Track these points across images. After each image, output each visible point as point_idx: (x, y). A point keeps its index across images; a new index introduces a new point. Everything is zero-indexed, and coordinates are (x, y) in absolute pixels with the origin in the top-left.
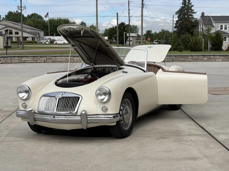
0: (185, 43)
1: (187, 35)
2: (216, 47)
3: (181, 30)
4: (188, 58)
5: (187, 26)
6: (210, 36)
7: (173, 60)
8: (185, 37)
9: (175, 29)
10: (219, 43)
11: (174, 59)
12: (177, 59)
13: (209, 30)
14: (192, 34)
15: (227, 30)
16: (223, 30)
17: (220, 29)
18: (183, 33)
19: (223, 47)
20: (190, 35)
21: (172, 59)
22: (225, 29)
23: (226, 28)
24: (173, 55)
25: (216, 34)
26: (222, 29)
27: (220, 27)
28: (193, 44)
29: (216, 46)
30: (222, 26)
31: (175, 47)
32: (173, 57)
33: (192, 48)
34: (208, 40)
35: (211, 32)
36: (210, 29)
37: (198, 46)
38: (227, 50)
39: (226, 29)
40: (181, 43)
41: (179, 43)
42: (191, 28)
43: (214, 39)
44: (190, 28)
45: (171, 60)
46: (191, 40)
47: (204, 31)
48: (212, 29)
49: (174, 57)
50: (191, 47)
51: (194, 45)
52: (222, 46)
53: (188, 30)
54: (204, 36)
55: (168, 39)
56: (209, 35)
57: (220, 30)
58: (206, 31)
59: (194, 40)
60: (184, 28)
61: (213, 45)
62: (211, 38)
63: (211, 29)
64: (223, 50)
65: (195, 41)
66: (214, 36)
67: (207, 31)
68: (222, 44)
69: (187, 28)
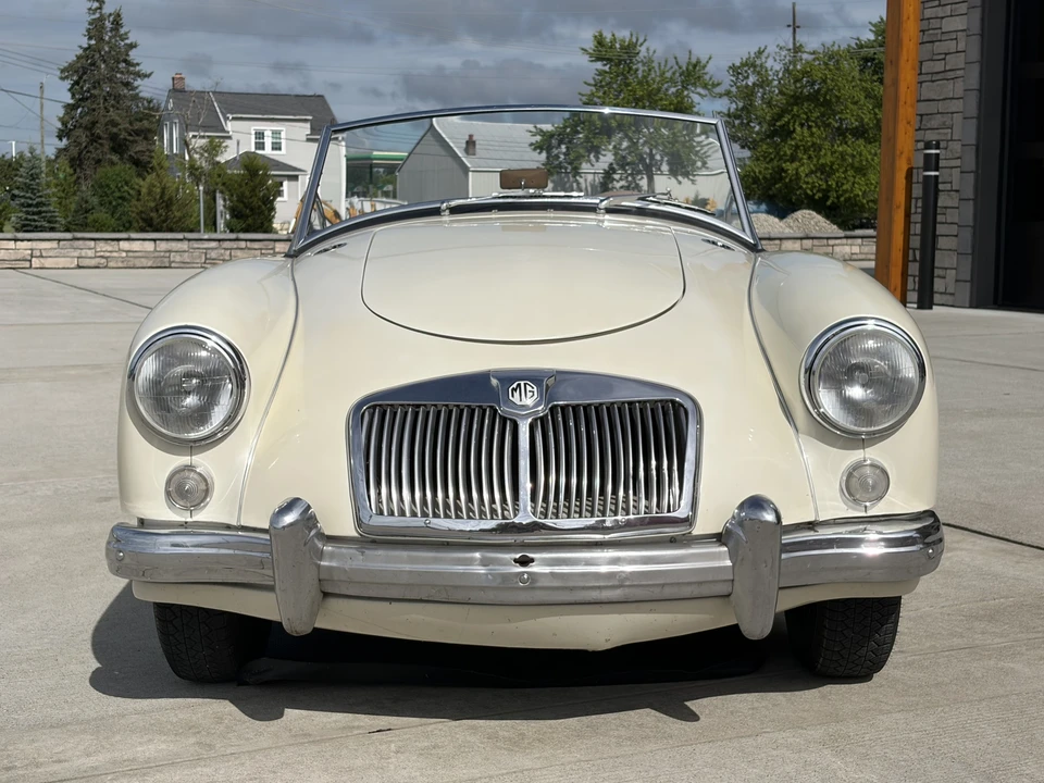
0: (110, 203)
1: (117, 169)
2: (250, 221)
3: (90, 143)
5: (115, 130)
6: (219, 176)
8: (109, 175)
9: (61, 139)
10: (260, 203)
13: (213, 148)
14: (142, 166)
15: (283, 151)
16: (268, 151)
17: (256, 148)
18: (98, 161)
19: (275, 221)
20: (132, 171)
22: (273, 149)
23: (277, 147)
25: (246, 167)
26: (260, 146)
27: (253, 137)
28: (153, 204)
29: (247, 217)
30: (260, 135)
31: (69, 219)
32: (206, 245)
34: (215, 192)
35: (222, 159)
36: (220, 146)
37: (178, 214)
39: (280, 149)
40: (95, 200)
41: (87, 202)
42: (128, 138)
43: (241, 186)
44: (125, 139)
46: (144, 191)
47: (197, 153)
48: (227, 146)
50: (144, 220)
51: (157, 211)
52: (273, 217)
53: (119, 147)
54: (194, 170)
55: (38, 184)
56: (218, 171)
57: (253, 150)
58: (202, 155)
59: (158, 190)
60: (100, 138)
61: (236, 213)
62: (224, 184)
63: (224, 144)
64: (277, 235)
65: (163, 193)
66: (238, 175)
67: (206, 155)
68: (273, 209)
69: (113, 137)
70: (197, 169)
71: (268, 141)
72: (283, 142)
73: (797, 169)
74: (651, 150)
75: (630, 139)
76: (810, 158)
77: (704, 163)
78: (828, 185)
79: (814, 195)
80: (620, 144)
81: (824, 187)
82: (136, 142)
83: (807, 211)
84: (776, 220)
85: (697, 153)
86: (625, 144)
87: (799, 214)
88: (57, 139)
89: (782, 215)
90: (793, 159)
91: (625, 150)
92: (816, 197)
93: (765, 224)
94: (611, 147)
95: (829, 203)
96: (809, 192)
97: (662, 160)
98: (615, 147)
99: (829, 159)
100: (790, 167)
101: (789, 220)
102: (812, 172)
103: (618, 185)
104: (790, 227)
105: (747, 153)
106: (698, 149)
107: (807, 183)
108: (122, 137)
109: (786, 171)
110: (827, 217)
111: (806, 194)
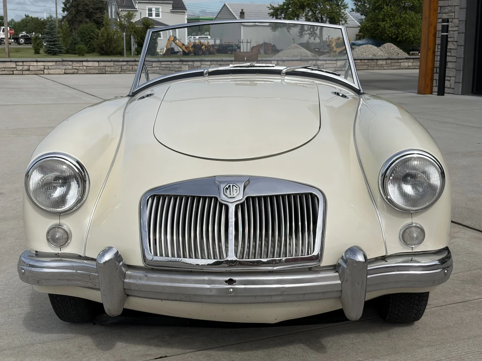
0: (85, 40)
1: (88, 25)
3: (77, 14)
4: (153, 66)
5: (87, 8)
6: (132, 28)
7: (121, 70)
8: (85, 28)
9: (64, 12)
11: (124, 68)
12: (131, 67)
13: (130, 16)
14: (99, 24)
15: (160, 17)
16: (154, 17)
17: (149, 16)
18: (81, 22)
19: (158, 48)
20: (95, 26)
21: (121, 67)
22: (156, 16)
23: (157, 15)
24: (121, 60)
25: (144, 24)
26: (150, 15)
27: (147, 11)
28: (104, 41)
30: (150, 10)
31: (68, 47)
32: (121, 63)
33: (102, 49)
34: (131, 35)
35: (133, 21)
36: (132, 15)
37: (114, 45)
38: (164, 55)
39: (159, 16)
40: (79, 39)
41: (75, 40)
42: (94, 11)
43: (141, 32)
44: (92, 12)
45: (119, 69)
46: (100, 35)
47: (122, 18)
48: (135, 15)
49: (125, 63)
50: (100, 48)
51: (106, 44)
52: (157, 46)
53: (89, 15)
54: (122, 27)
55: (54, 32)
56: (132, 26)
57: (147, 16)
58: (125, 19)
59: (106, 35)
60: (81, 11)
61: (140, 45)
62: (135, 32)
64: (159, 55)
65: (108, 36)
66: (140, 28)
67: (127, 19)
68: (156, 43)
69: (87, 11)
70: (123, 25)
71: (154, 13)
72: (160, 13)
73: (385, 25)
74: (321, 16)
75: (312, 11)
76: (391, 20)
77: (346, 21)
78: (398, 32)
79: (392, 36)
80: (308, 13)
81: (397, 33)
82: (96, 13)
83: (390, 44)
84: (376, 47)
85: (342, 17)
86: (310, 13)
87: (386, 45)
88: (62, 12)
89: (378, 45)
90: (383, 20)
91: (310, 16)
92: (393, 37)
93: (371, 49)
94: (304, 15)
95: (398, 40)
96: (390, 35)
97: (326, 20)
98: (306, 15)
99: (399, 20)
100: (382, 24)
101: (381, 47)
102: (391, 26)
103: (307, 33)
104: (382, 51)
105: (363, 17)
106: (343, 15)
107: (389, 31)
108: (90, 11)
109: (380, 26)
110: (398, 46)
111: (388, 36)
